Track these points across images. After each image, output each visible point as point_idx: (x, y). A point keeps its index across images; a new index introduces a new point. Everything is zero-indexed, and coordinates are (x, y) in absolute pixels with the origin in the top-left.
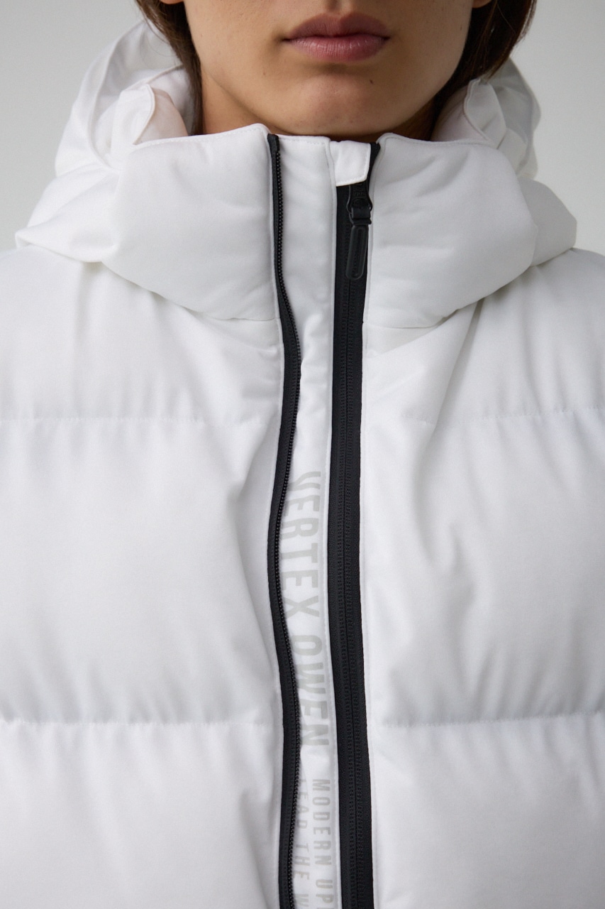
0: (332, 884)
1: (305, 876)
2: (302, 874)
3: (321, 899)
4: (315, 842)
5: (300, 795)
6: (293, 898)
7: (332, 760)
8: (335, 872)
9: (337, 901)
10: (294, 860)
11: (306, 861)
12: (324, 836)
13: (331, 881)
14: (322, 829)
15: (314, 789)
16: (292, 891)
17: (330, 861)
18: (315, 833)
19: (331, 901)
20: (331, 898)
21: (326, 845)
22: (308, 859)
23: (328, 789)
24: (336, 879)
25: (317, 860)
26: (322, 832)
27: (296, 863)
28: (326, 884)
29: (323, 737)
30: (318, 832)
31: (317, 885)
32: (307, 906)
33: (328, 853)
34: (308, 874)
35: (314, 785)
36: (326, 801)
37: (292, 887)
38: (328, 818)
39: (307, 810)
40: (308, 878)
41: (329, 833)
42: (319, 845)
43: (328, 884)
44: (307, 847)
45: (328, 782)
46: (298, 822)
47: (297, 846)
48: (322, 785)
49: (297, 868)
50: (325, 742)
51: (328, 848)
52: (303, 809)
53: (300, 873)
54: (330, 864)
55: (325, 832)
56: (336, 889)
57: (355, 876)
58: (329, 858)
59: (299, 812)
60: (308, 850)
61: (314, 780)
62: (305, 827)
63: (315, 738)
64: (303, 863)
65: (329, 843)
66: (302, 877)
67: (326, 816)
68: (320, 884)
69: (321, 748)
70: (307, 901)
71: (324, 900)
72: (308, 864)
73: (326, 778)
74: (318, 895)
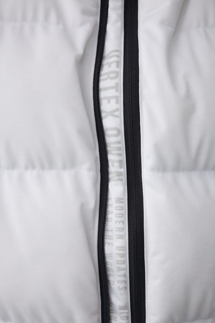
0: (124, 248)
1: (111, 245)
2: (109, 244)
3: (119, 256)
4: (116, 228)
5: (108, 206)
6: (104, 255)
7: (124, 188)
8: (126, 243)
9: (126, 256)
10: (106, 237)
11: (111, 238)
12: (121, 225)
13: (124, 247)
14: (119, 222)
15: (116, 202)
16: (104, 252)
17: (123, 237)
18: (116, 224)
19: (124, 257)
20: (124, 256)
21: (122, 229)
22: (112, 236)
23: (122, 202)
24: (126, 246)
25: (117, 237)
26: (119, 223)
27: (107, 238)
28: (121, 248)
29: (120, 177)
30: (118, 223)
31: (117, 249)
32: (112, 259)
33: (122, 233)
34: (112, 244)
35: (116, 200)
36: (121, 208)
37: (104, 250)
38: (122, 217)
39: (112, 213)
40: (112, 246)
41: (123, 224)
42: (118, 229)
43: (123, 248)
44: (112, 231)
45: (122, 199)
46: (107, 219)
47: (107, 230)
48: (119, 200)
49: (107, 241)
50: (121, 180)
51: (122, 231)
52: (110, 213)
53: (108, 243)
54: (123, 238)
55: (121, 223)
56: (126, 251)
57: (135, 244)
58: (123, 236)
59: (108, 214)
60: (112, 232)
61: (116, 198)
62: (111, 221)
63: (116, 178)
64: (110, 239)
65: (123, 228)
66: (109, 245)
67: (121, 216)
68: (118, 248)
69: (119, 182)
70: (112, 257)
71: (120, 257)
72: (112, 239)
73: (122, 197)
74: (117, 254)
